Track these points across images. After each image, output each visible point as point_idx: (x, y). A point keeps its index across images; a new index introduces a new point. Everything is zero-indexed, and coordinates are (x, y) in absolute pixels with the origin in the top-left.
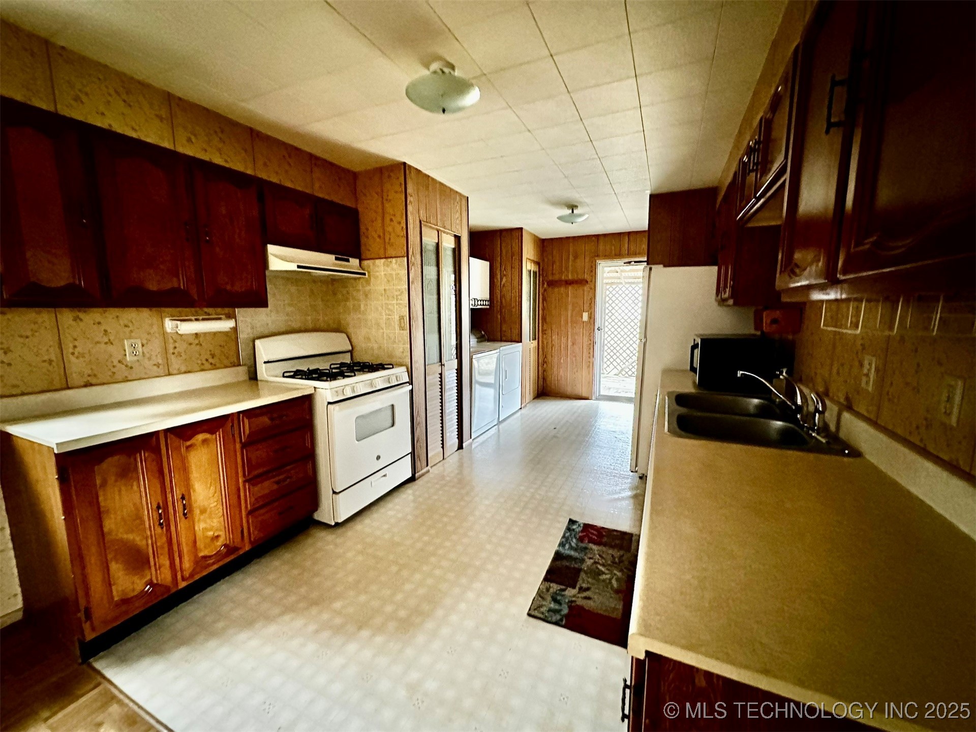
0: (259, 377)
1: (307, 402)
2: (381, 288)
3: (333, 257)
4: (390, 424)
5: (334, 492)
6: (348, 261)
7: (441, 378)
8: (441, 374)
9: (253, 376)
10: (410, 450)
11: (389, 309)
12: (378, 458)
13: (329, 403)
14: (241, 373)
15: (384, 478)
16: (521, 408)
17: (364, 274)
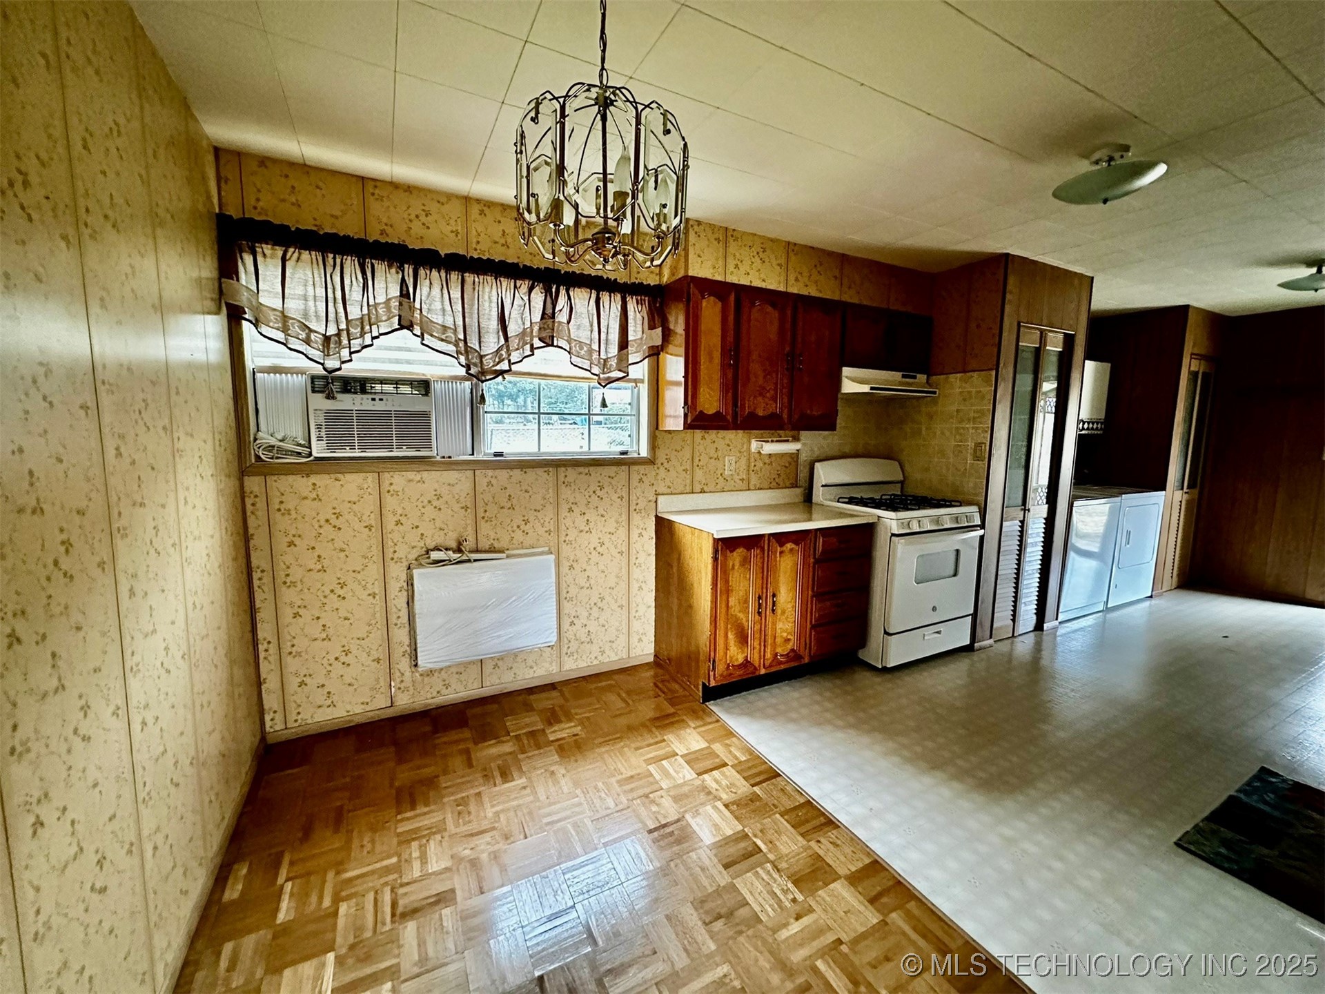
0: (815, 499)
1: (868, 531)
2: (954, 408)
3: (900, 374)
4: (952, 572)
5: (886, 633)
6: (915, 377)
7: (1022, 527)
8: (1022, 522)
9: (808, 498)
10: (972, 612)
11: (961, 434)
12: (934, 609)
13: (893, 535)
14: (796, 494)
15: (937, 635)
16: (1151, 597)
17: (935, 393)
